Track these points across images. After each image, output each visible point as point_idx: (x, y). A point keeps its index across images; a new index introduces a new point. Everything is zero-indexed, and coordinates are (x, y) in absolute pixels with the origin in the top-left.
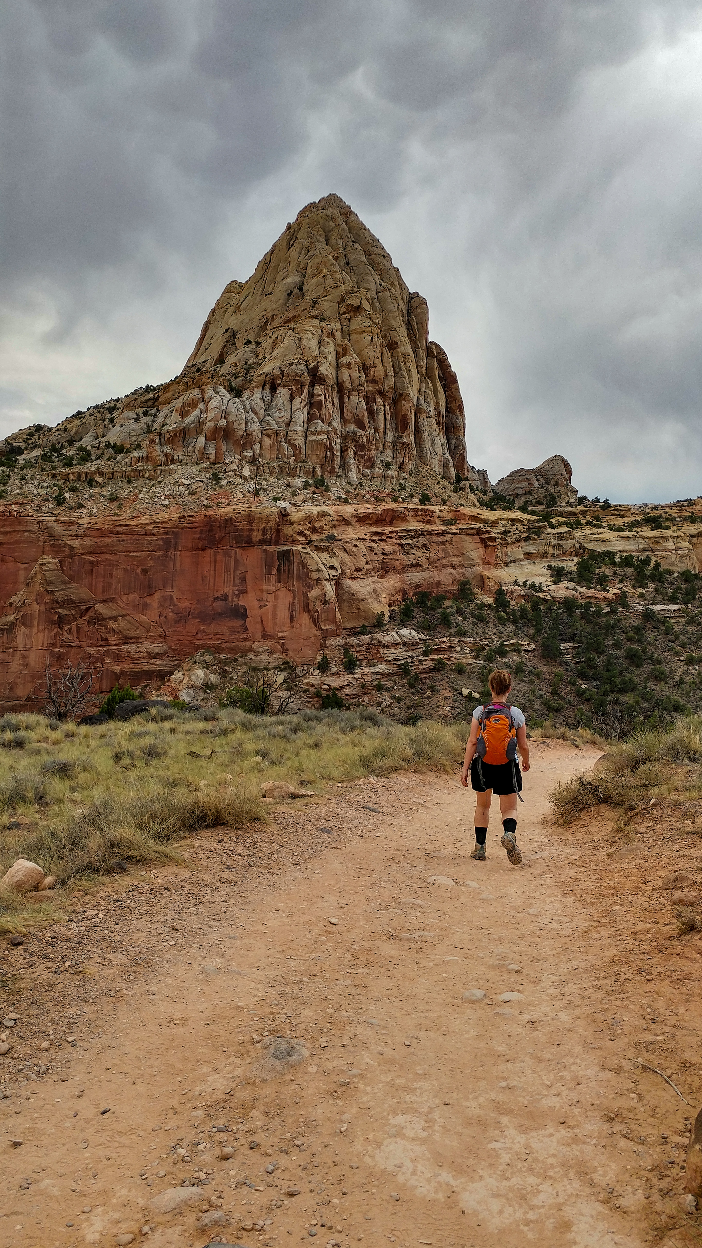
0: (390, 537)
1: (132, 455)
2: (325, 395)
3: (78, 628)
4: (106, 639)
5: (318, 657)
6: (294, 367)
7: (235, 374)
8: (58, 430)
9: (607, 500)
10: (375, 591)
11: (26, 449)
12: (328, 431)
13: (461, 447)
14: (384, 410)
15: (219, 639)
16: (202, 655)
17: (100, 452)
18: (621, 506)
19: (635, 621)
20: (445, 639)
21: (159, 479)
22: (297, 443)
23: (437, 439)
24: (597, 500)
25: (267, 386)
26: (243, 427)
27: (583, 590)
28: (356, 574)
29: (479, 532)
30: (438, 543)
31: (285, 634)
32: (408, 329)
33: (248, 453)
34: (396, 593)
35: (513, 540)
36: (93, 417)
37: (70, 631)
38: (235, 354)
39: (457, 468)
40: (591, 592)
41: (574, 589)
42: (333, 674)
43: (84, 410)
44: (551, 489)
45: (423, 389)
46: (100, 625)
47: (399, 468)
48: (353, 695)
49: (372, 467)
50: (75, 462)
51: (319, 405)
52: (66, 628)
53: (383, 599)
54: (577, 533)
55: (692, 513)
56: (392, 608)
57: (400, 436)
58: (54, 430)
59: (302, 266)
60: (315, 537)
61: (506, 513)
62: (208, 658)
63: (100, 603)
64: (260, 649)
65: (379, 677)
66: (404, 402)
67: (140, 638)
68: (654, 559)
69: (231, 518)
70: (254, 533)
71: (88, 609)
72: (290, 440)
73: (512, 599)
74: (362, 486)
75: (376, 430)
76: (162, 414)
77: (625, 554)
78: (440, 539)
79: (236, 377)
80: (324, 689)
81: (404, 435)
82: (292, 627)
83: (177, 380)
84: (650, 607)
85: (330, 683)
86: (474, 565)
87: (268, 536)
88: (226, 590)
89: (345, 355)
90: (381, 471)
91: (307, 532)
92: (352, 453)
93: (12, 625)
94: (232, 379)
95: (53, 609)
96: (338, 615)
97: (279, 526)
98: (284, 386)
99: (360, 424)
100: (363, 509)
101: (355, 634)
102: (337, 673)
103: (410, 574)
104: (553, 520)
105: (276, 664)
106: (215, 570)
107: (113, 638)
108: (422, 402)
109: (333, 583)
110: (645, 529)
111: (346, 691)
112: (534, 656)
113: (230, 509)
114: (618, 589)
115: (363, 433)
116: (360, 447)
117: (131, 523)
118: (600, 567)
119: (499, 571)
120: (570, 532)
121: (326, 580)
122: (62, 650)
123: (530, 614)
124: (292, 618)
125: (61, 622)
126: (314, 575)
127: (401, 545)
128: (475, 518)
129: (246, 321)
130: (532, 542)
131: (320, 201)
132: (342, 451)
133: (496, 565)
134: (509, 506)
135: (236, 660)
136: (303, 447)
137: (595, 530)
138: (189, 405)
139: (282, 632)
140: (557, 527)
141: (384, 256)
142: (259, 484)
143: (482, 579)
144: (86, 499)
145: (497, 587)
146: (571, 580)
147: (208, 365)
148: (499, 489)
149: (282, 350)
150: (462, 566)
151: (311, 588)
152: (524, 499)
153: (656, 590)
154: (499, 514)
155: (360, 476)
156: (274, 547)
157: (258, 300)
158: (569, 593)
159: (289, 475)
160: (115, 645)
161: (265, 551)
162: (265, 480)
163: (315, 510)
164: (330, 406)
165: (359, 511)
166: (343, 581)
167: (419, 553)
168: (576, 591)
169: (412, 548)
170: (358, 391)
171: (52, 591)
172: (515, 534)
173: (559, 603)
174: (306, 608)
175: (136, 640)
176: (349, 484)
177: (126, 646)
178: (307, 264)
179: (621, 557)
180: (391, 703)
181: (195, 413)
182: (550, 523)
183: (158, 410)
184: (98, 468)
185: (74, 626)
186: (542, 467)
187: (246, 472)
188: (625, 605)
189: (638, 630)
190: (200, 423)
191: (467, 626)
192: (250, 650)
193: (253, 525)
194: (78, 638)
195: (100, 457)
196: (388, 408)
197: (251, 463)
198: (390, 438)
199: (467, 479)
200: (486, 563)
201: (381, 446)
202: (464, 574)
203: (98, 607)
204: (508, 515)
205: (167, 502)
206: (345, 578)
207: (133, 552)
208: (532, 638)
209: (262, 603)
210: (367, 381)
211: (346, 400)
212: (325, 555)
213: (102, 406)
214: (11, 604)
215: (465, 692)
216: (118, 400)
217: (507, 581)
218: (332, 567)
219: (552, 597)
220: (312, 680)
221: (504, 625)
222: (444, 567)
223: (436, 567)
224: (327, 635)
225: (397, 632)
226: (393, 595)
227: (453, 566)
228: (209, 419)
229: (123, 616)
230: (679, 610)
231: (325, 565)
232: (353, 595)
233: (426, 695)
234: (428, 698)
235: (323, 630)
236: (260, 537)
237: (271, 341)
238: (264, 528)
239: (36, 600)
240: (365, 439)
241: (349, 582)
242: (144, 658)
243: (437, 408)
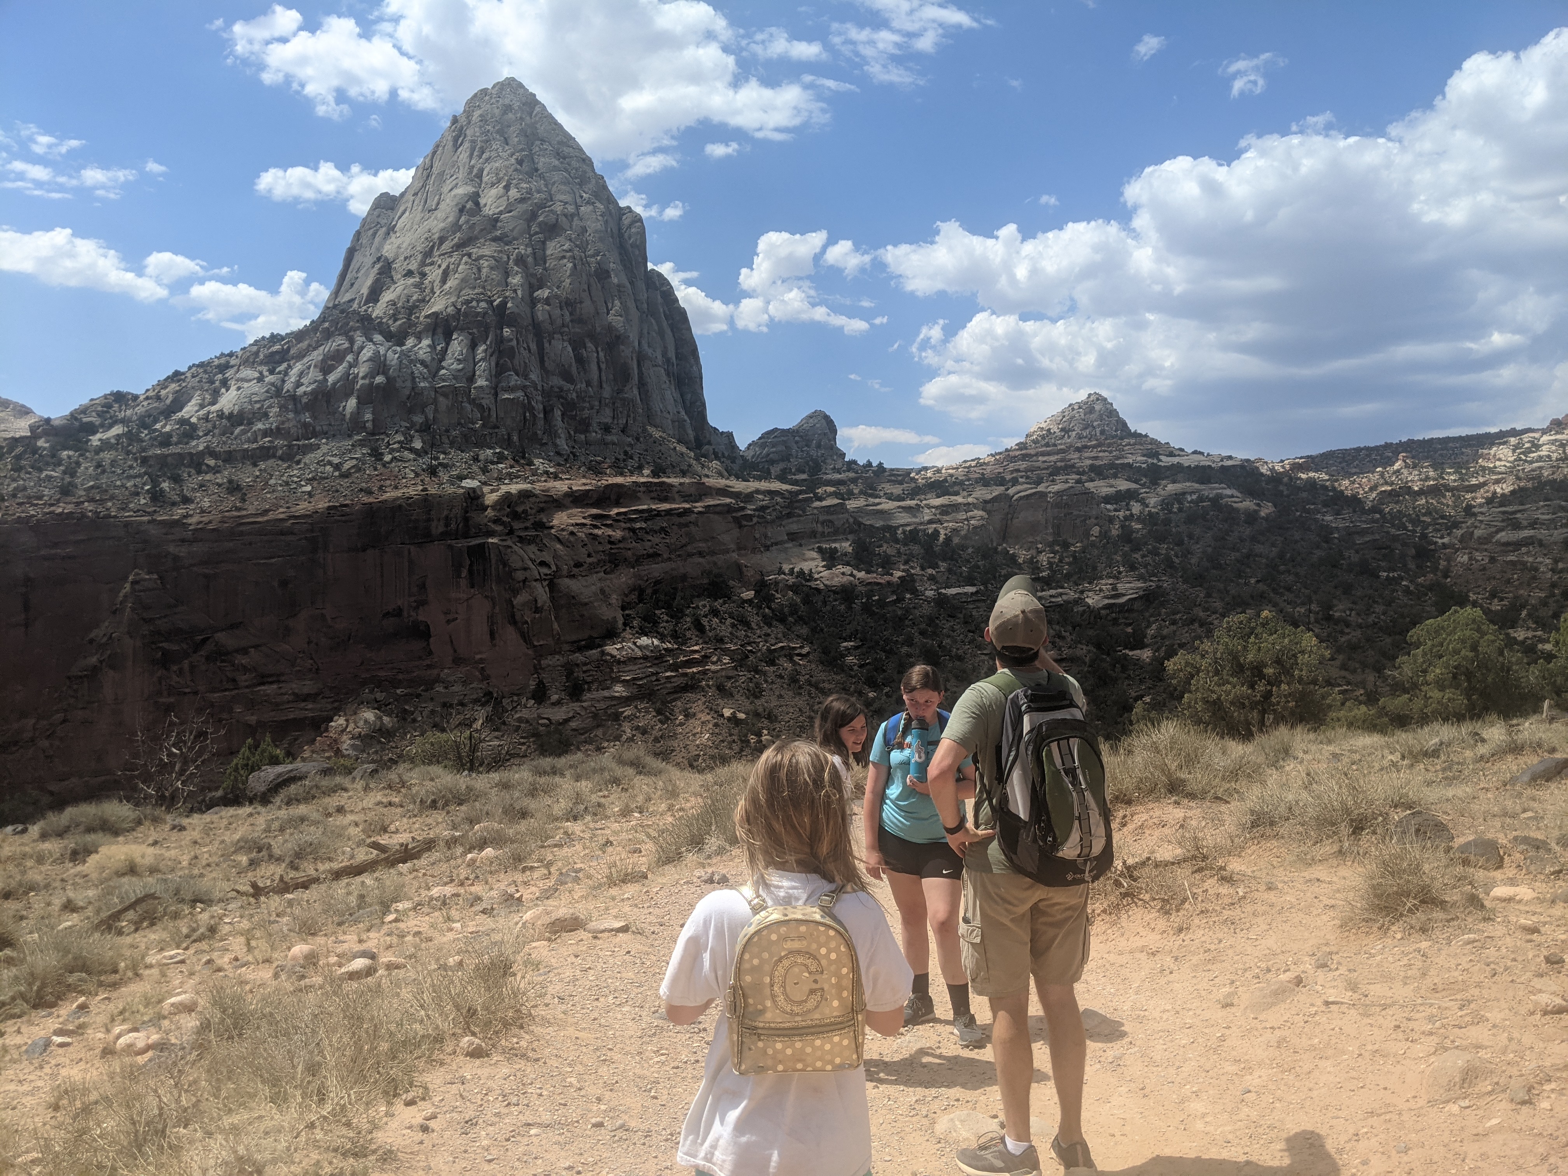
0: (618, 521)
1: (255, 428)
2: (517, 339)
3: (192, 667)
4: (234, 680)
5: (531, 682)
6: (474, 304)
7: (394, 315)
8: (147, 398)
9: (881, 464)
10: (602, 591)
11: (102, 425)
12: (525, 386)
13: (698, 403)
14: (598, 357)
15: (393, 668)
16: (372, 691)
17: (210, 425)
18: (898, 470)
19: (927, 610)
20: (696, 648)
21: (298, 458)
22: (484, 402)
23: (668, 394)
24: (869, 464)
25: (440, 330)
26: (409, 384)
27: (861, 575)
28: (575, 571)
29: (728, 509)
30: (681, 526)
31: (483, 656)
32: (620, 254)
33: (419, 419)
34: (630, 592)
35: (773, 517)
36: (197, 379)
37: (181, 672)
38: (392, 289)
39: (695, 429)
40: (871, 577)
41: (852, 575)
42: (553, 704)
43: (183, 369)
44: (813, 453)
45: (645, 331)
46: (223, 661)
47: (623, 431)
48: (583, 729)
49: (586, 431)
50: (174, 439)
51: (511, 353)
52: (175, 668)
53: (614, 601)
54: (851, 504)
55: (983, 474)
56: (627, 612)
57: (619, 391)
58: (142, 398)
59: (475, 171)
60: (516, 525)
61: (763, 483)
62: (380, 696)
63: (223, 630)
64: (452, 679)
65: (615, 702)
66: (622, 347)
67: (282, 674)
68: (942, 532)
69: (400, 506)
70: (434, 524)
71: (204, 641)
72: (474, 400)
73: (777, 591)
74: (575, 456)
75: (588, 384)
76: (294, 372)
77: (908, 528)
78: (683, 520)
79: (395, 320)
80: (542, 725)
81: (626, 389)
82: (495, 645)
83: (314, 326)
84: (943, 591)
85: (550, 716)
86: (727, 551)
87: (453, 526)
88: (399, 603)
89: (540, 287)
90: (599, 436)
91: (505, 519)
92: (559, 413)
93: (95, 670)
94: (390, 322)
95: (153, 643)
96: (556, 626)
97: (467, 512)
98: (462, 330)
99: (567, 376)
100: (579, 484)
101: (580, 649)
102: (558, 703)
103: (646, 567)
104: (820, 490)
105: (475, 696)
106: (382, 576)
107: (244, 679)
108: (645, 346)
109: (545, 583)
110: (929, 496)
111: (573, 724)
112: (809, 661)
113: (398, 493)
114: (903, 571)
115: (572, 387)
116: (569, 407)
117: (260, 519)
118: (881, 546)
119: (759, 556)
120: (842, 505)
121: (536, 580)
122: (172, 700)
123: (803, 609)
124: (492, 634)
125: (166, 660)
126: (520, 575)
127: (633, 530)
128: (723, 492)
129: (404, 246)
130: (795, 519)
131: (494, 86)
132: (545, 412)
133: (754, 550)
134: (766, 476)
135: (418, 696)
136: (493, 408)
137: (871, 500)
138: (333, 358)
139: (480, 653)
140: (824, 499)
141: (584, 160)
142: (437, 458)
143: (739, 568)
144: (193, 489)
145: (758, 577)
146: (848, 564)
147: (355, 305)
148: (749, 455)
149: (457, 282)
150: (713, 553)
151: (515, 592)
152: (782, 465)
153: (950, 571)
154: (753, 485)
155: (571, 443)
156: (463, 541)
157: (418, 219)
158: (846, 579)
159: (476, 445)
160: (247, 687)
161: (450, 547)
162: (444, 453)
163: (514, 488)
164: (525, 353)
165: (574, 488)
166: (559, 581)
167: (656, 539)
168: (854, 576)
169: (647, 533)
170: (562, 334)
171: (151, 619)
172: (775, 510)
173: (835, 592)
174: (513, 621)
175: (276, 678)
176: (558, 453)
177: (263, 688)
178: (481, 170)
179: (904, 532)
180: (634, 736)
181: (341, 369)
182: (815, 494)
183: (290, 367)
184: (207, 447)
185: (186, 664)
186: (800, 425)
187: (418, 444)
188: (914, 592)
189: (931, 620)
190: (348, 381)
191: (724, 630)
192: (437, 680)
193: (432, 513)
194: (192, 681)
195: (210, 431)
196: (601, 354)
197: (424, 431)
198: (607, 392)
199: (709, 443)
200: (740, 548)
201: (597, 403)
202: (715, 564)
203: (220, 636)
204: (764, 485)
205: (309, 488)
206: (561, 577)
207: (266, 558)
208: (808, 640)
209: (450, 617)
210: (572, 321)
211: (546, 345)
212: (533, 548)
213: (209, 363)
214: (91, 641)
215: (727, 713)
216: (231, 355)
217: (769, 569)
218: (543, 564)
219: (825, 585)
220: (524, 713)
221: (770, 625)
222: (690, 555)
223: (679, 556)
224: (540, 653)
225: (635, 643)
226: (626, 596)
227: (701, 554)
228: (361, 375)
229: (256, 647)
230: (977, 592)
231: (533, 561)
232: (573, 597)
233: (678, 722)
234: (681, 724)
235: (535, 646)
236: (441, 529)
237: (440, 271)
238: (447, 517)
239: (129, 633)
240: (574, 395)
241: (567, 580)
242: (289, 702)
243: (664, 354)
